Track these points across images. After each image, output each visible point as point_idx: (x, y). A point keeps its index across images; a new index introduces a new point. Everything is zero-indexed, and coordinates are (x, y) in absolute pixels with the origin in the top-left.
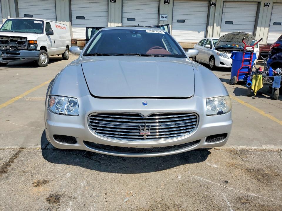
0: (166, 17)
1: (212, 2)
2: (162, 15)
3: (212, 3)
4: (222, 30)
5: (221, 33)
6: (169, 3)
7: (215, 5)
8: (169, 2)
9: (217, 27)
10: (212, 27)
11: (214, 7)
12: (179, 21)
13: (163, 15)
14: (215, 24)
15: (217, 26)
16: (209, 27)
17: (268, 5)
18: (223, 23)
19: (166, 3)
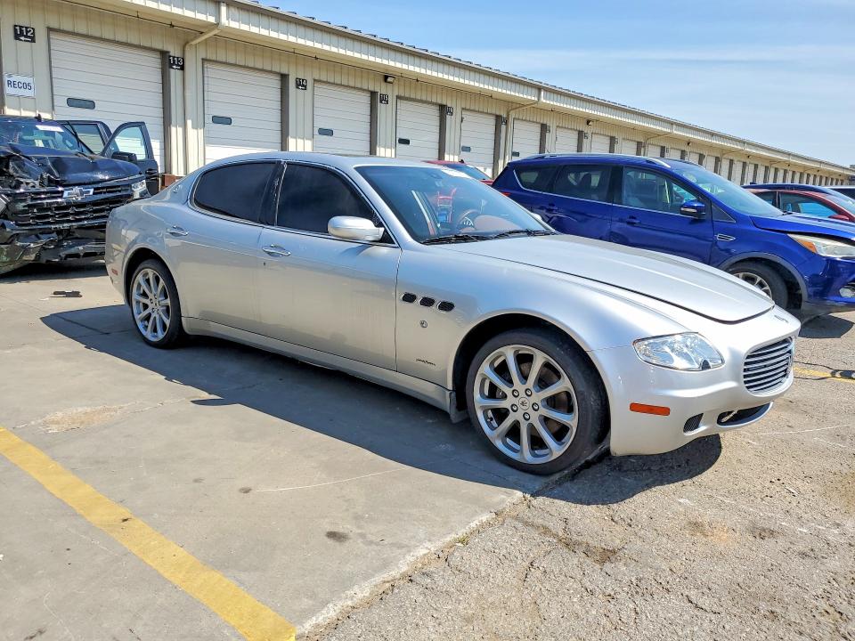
0: (27, 86)
1: (174, 57)
2: (10, 76)
3: (174, 61)
4: (209, 140)
5: (207, 148)
6: (33, 40)
7: (182, 68)
8: (33, 33)
9: (195, 131)
10: (180, 130)
11: (179, 72)
12: (76, 102)
13: (15, 78)
14: (189, 123)
15: (195, 127)
16: (173, 129)
17: (303, 86)
18: (209, 120)
19: (22, 38)
